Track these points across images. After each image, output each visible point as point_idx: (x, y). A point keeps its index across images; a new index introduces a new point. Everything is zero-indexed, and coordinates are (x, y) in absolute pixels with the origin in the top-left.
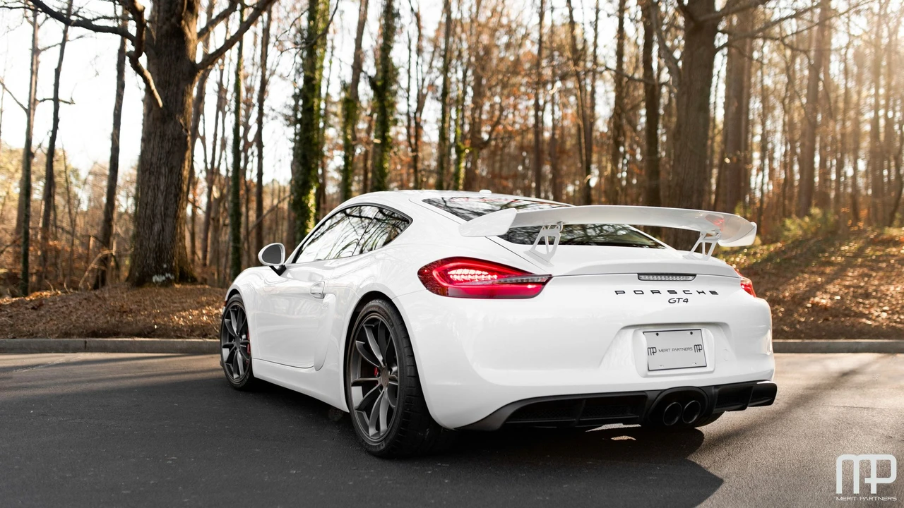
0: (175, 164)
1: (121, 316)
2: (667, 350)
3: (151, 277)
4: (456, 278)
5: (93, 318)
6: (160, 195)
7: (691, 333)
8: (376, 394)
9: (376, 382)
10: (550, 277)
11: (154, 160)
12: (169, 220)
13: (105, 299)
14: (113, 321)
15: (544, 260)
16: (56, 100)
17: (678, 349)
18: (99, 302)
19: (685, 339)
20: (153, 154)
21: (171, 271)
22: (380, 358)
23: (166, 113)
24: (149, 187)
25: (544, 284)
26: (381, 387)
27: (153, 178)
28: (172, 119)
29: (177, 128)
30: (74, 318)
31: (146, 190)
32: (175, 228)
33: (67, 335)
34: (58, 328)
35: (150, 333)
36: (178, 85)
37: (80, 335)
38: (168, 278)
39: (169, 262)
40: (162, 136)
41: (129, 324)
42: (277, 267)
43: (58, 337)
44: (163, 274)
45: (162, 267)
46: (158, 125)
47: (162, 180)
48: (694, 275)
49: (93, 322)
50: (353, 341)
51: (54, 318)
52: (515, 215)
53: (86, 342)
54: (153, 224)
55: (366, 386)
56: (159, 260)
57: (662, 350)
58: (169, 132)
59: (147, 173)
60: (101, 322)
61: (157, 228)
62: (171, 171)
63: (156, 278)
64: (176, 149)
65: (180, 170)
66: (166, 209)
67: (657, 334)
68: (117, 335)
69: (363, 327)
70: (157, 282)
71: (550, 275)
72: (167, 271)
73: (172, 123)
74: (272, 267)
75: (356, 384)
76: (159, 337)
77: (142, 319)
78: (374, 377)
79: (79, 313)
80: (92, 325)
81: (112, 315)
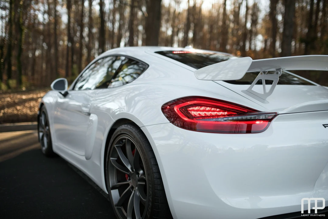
4: (193, 113)
8: (129, 193)
9: (128, 185)
10: (276, 115)
15: (261, 98)
22: (129, 167)
25: (270, 120)
26: (132, 188)
42: (63, 92)
50: (109, 158)
52: (251, 62)
55: (121, 189)
69: (114, 147)
71: (276, 113)
74: (60, 93)
75: (114, 188)
78: (126, 181)
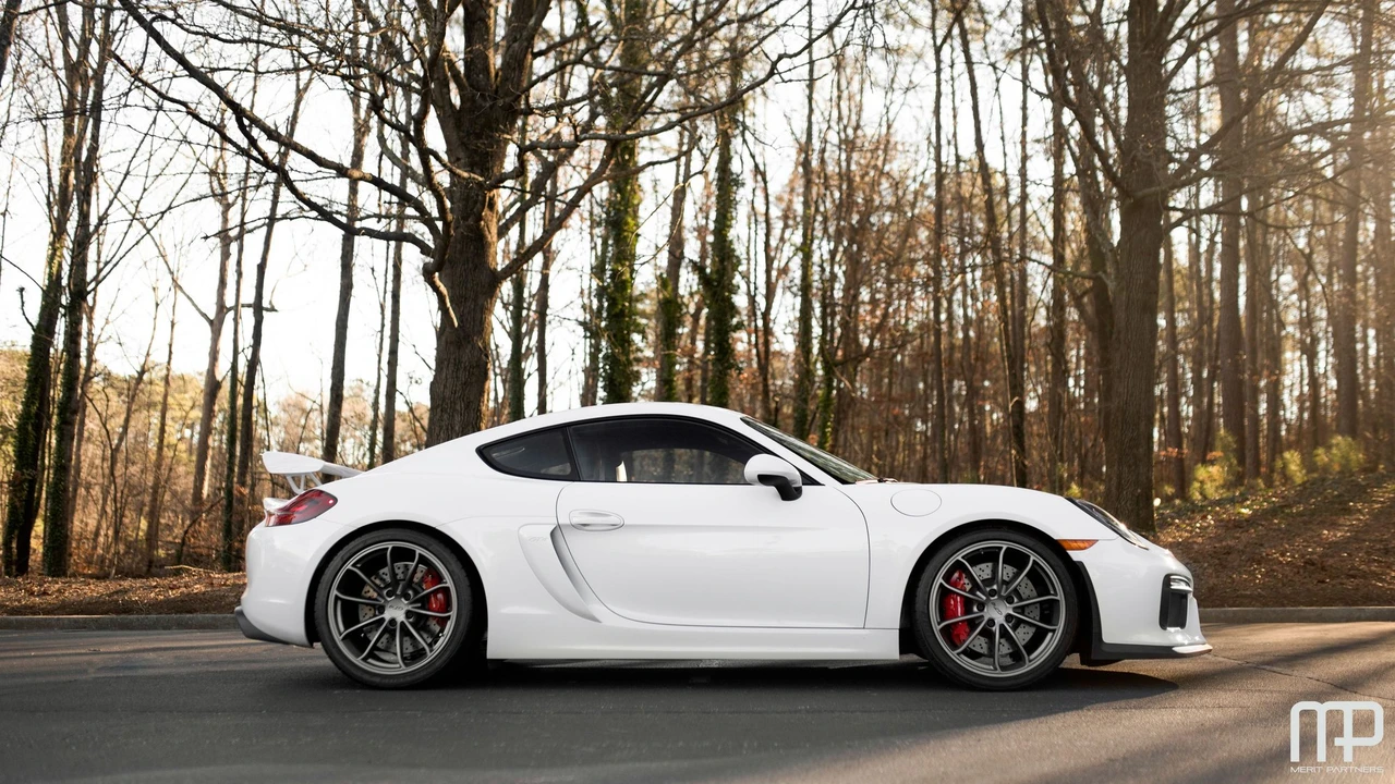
0: (472, 398)
11: (448, 393)
16: (258, 308)
20: (445, 386)
23: (462, 334)
24: (441, 428)
27: (445, 416)
28: (469, 342)
29: (476, 353)
31: (437, 431)
36: (475, 300)
40: (458, 364)
46: (452, 349)
58: (465, 359)
59: (439, 410)
64: (474, 379)
65: (479, 405)
73: (470, 347)
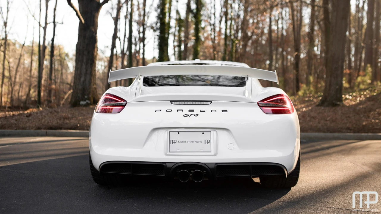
1: (64, 120)
2: (184, 142)
3: (80, 102)
5: (52, 121)
6: (84, 64)
7: (203, 133)
10: (126, 103)
12: (88, 76)
13: (58, 112)
14: (60, 122)
16: (54, 22)
17: (192, 142)
18: (56, 114)
19: (198, 136)
21: (89, 99)
23: (86, 26)
28: (88, 29)
29: (91, 33)
30: (43, 121)
32: (90, 79)
33: (39, 128)
34: (36, 126)
35: (76, 128)
37: (44, 129)
38: (87, 103)
39: (88, 95)
40: (85, 37)
41: (67, 123)
43: (35, 130)
44: (85, 101)
45: (84, 97)
46: (82, 31)
47: (85, 57)
48: (211, 101)
49: (51, 123)
51: (35, 121)
53: (46, 132)
54: (81, 77)
56: (83, 94)
57: (180, 142)
58: (87, 35)
60: (54, 123)
61: (82, 79)
62: (89, 53)
63: (82, 103)
64: (91, 43)
65: (94, 52)
66: (87, 70)
67: (178, 133)
68: (61, 128)
70: (82, 104)
72: (87, 99)
76: (79, 129)
77: (73, 122)
79: (46, 118)
80: (51, 124)
81: (60, 120)
